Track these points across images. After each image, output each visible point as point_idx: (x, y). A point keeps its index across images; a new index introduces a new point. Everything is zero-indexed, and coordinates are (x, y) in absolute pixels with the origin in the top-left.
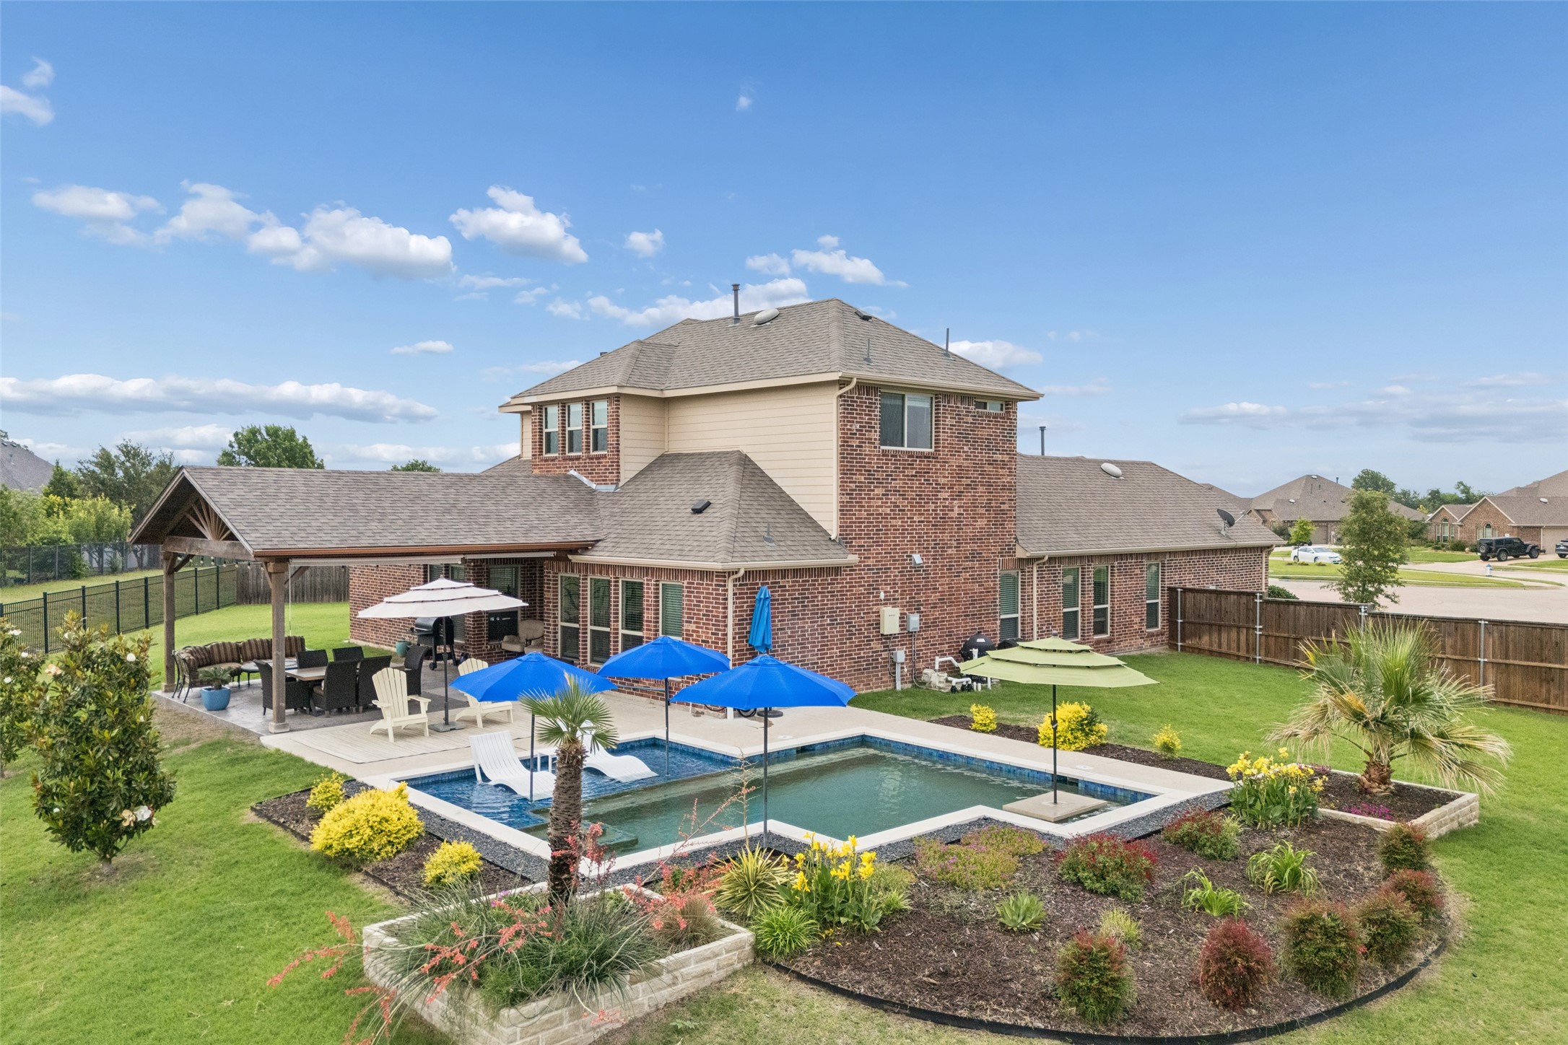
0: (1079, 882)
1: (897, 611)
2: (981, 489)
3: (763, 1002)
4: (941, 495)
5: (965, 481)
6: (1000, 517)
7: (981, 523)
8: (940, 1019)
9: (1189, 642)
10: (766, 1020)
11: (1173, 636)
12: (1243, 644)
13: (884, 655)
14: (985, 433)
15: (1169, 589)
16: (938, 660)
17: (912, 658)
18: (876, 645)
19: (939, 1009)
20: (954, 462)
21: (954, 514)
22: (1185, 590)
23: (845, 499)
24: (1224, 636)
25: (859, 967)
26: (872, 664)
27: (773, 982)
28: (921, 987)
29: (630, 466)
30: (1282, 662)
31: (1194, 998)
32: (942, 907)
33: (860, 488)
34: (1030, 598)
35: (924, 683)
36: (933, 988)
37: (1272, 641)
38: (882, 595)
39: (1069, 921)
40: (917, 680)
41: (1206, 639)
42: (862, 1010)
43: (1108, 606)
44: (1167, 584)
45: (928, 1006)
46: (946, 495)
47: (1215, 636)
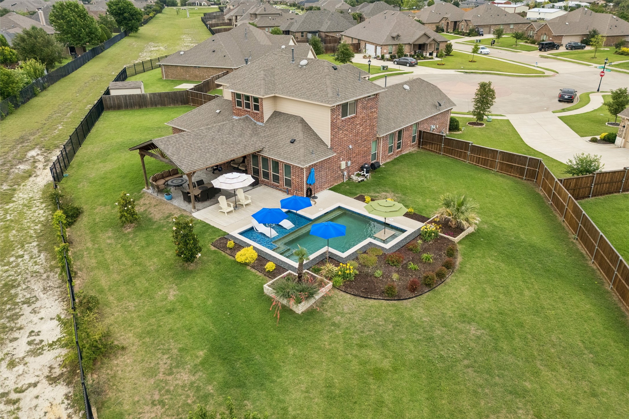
0: (389, 263)
1: (345, 162)
2: (368, 121)
3: (336, 296)
4: (357, 127)
5: (364, 120)
6: (372, 127)
7: (368, 130)
8: (365, 298)
9: (423, 146)
10: (337, 300)
11: (419, 144)
12: (438, 149)
13: (341, 174)
14: (370, 105)
15: (420, 131)
16: (355, 173)
17: (348, 173)
18: (339, 172)
19: (365, 296)
20: (361, 116)
21: (360, 131)
22: (424, 132)
23: (333, 137)
24: (433, 146)
25: (351, 288)
26: (338, 177)
27: (337, 291)
28: (362, 292)
29: (266, 117)
30: (448, 155)
31: (407, 291)
32: (364, 272)
33: (336, 133)
34: (380, 147)
35: (351, 179)
36: (364, 292)
37: (446, 149)
38: (341, 159)
39: (387, 273)
40: (350, 178)
41: (428, 146)
42: (353, 297)
43: (401, 141)
44: (419, 129)
45: (363, 296)
46: (358, 126)
47: (431, 145)
